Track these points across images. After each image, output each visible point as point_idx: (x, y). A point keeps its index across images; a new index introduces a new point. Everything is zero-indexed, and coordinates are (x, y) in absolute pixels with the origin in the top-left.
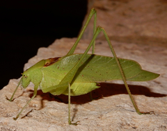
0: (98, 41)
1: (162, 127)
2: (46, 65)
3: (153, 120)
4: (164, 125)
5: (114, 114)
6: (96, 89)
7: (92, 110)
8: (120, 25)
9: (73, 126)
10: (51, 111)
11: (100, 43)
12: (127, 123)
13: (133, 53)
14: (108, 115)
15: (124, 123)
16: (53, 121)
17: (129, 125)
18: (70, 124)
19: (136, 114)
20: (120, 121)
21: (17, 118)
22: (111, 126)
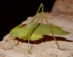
0: (57, 14)
1: (68, 56)
2: (20, 27)
3: (65, 53)
4: (69, 55)
5: (49, 50)
6: (42, 38)
7: (41, 47)
8: (69, 7)
9: (29, 54)
10: (23, 47)
11: (58, 15)
12: (54, 54)
13: (71, 20)
14: (46, 50)
15: (53, 54)
16: (22, 51)
17: (55, 55)
18: (29, 53)
19: (59, 50)
20: (51, 53)
21: (6, 50)
22: (47, 55)
